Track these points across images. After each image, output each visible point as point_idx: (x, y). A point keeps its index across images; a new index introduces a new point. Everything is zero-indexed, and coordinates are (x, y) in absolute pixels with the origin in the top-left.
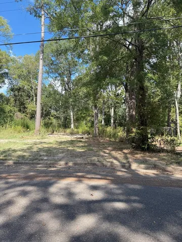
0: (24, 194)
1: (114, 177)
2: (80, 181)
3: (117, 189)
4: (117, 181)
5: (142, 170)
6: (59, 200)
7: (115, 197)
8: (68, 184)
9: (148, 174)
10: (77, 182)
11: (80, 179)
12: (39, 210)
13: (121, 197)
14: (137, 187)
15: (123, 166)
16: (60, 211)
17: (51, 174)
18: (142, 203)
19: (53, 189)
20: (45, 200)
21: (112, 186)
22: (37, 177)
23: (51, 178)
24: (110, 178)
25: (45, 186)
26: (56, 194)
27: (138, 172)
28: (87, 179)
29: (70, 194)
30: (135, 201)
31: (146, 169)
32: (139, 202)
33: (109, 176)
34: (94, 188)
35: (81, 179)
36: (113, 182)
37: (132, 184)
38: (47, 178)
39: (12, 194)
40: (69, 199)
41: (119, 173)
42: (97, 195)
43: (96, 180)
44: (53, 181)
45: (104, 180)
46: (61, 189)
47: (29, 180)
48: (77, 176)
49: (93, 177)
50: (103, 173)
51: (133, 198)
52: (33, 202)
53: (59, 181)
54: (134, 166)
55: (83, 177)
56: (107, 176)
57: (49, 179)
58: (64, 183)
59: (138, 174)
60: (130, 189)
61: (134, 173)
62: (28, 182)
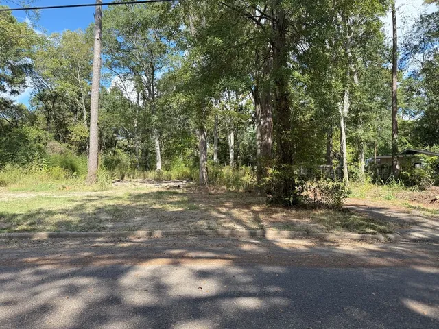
0: (72, 291)
1: (238, 255)
2: (176, 264)
3: (244, 274)
4: (243, 260)
5: (285, 241)
6: (139, 298)
7: (241, 289)
8: (155, 270)
9: (296, 247)
10: (172, 267)
11: (176, 260)
12: (103, 319)
13: (253, 289)
14: (277, 269)
15: (253, 235)
16: (144, 319)
17: (123, 254)
18: (289, 298)
19: (127, 280)
20: (114, 300)
21: (234, 270)
22: (97, 259)
23: (124, 261)
24: (230, 257)
25: (112, 275)
26: (133, 289)
27: (280, 245)
28: (189, 261)
29: (159, 287)
30: (276, 295)
31: (293, 238)
32: (283, 295)
33: (230, 253)
34: (203, 274)
35: (179, 260)
36: (236, 263)
37: (269, 264)
38: (116, 261)
39: (48, 293)
40: (160, 296)
41: (246, 247)
42: (209, 287)
43: (205, 261)
44: (127, 266)
45: (220, 260)
46: (142, 279)
47: (81, 266)
48: (170, 256)
49: (201, 254)
50: (218, 248)
51: (272, 289)
52: (93, 305)
53: (137, 266)
54: (271, 234)
55: (182, 256)
56: (226, 253)
57: (120, 264)
58: (146, 269)
59: (279, 247)
60: (267, 274)
61: (270, 245)
62: (80, 271)
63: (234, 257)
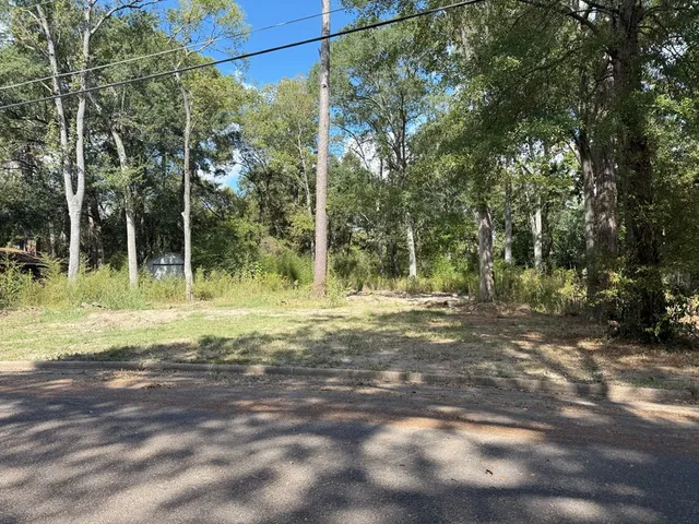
0: (299, 455)
1: (555, 424)
2: (449, 430)
3: (567, 458)
4: (564, 433)
5: (646, 406)
6: (392, 478)
7: (562, 483)
8: (415, 436)
9: (669, 417)
10: (441, 432)
11: (448, 424)
12: (342, 503)
13: (583, 485)
14: (632, 456)
15: (582, 391)
16: (402, 510)
17: (365, 405)
18: (656, 509)
19: (374, 447)
20: (356, 476)
21: (550, 450)
22: (329, 410)
23: (367, 415)
24: (541, 426)
25: (351, 437)
26: (383, 461)
27: (635, 412)
28: (468, 426)
29: (422, 465)
30: (630, 500)
31: (662, 402)
32: (644, 504)
33: (539, 420)
34: (493, 452)
35: (452, 423)
36: (551, 437)
37: (615, 445)
38: (356, 415)
39: (268, 453)
40: (422, 477)
41: (569, 413)
42: (504, 474)
43: (497, 429)
44: (372, 424)
45: (522, 431)
46: (395, 448)
47: (309, 419)
48: (438, 416)
49: (489, 419)
50: (518, 411)
51: (623, 490)
52: (324, 479)
53: (388, 426)
54: (619, 392)
55: (456, 417)
56: (532, 419)
57: (361, 419)
58: (403, 431)
59: (635, 416)
60: (609, 462)
61: (618, 411)
62: (308, 425)
63: (549, 427)
